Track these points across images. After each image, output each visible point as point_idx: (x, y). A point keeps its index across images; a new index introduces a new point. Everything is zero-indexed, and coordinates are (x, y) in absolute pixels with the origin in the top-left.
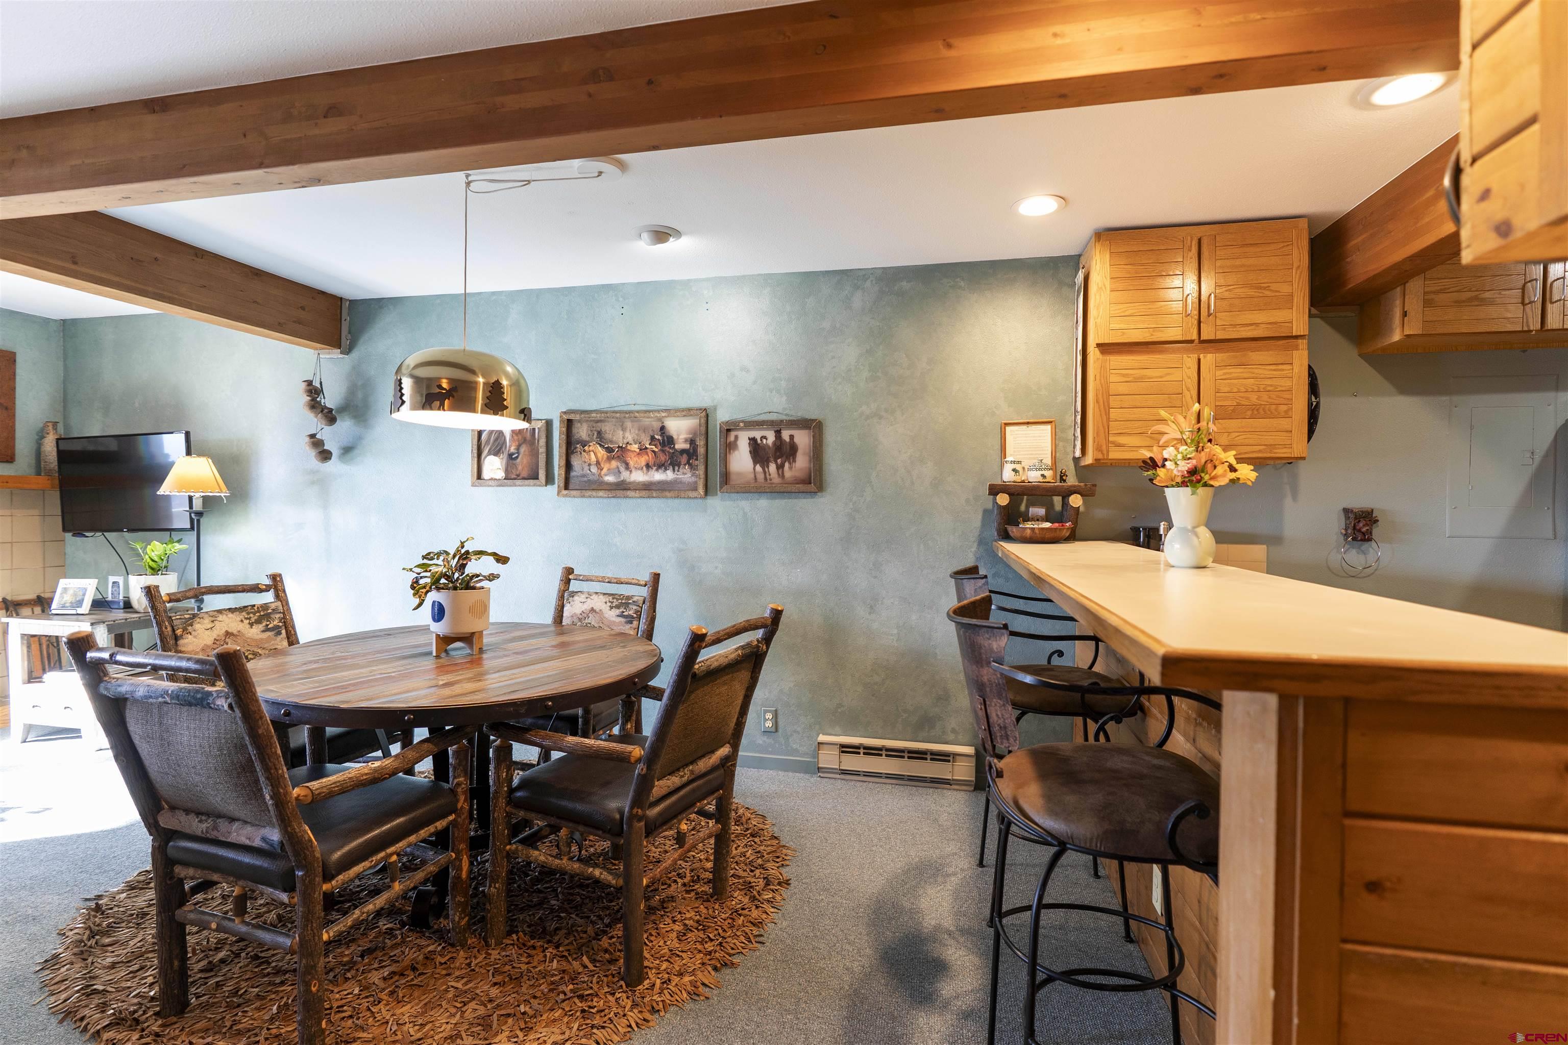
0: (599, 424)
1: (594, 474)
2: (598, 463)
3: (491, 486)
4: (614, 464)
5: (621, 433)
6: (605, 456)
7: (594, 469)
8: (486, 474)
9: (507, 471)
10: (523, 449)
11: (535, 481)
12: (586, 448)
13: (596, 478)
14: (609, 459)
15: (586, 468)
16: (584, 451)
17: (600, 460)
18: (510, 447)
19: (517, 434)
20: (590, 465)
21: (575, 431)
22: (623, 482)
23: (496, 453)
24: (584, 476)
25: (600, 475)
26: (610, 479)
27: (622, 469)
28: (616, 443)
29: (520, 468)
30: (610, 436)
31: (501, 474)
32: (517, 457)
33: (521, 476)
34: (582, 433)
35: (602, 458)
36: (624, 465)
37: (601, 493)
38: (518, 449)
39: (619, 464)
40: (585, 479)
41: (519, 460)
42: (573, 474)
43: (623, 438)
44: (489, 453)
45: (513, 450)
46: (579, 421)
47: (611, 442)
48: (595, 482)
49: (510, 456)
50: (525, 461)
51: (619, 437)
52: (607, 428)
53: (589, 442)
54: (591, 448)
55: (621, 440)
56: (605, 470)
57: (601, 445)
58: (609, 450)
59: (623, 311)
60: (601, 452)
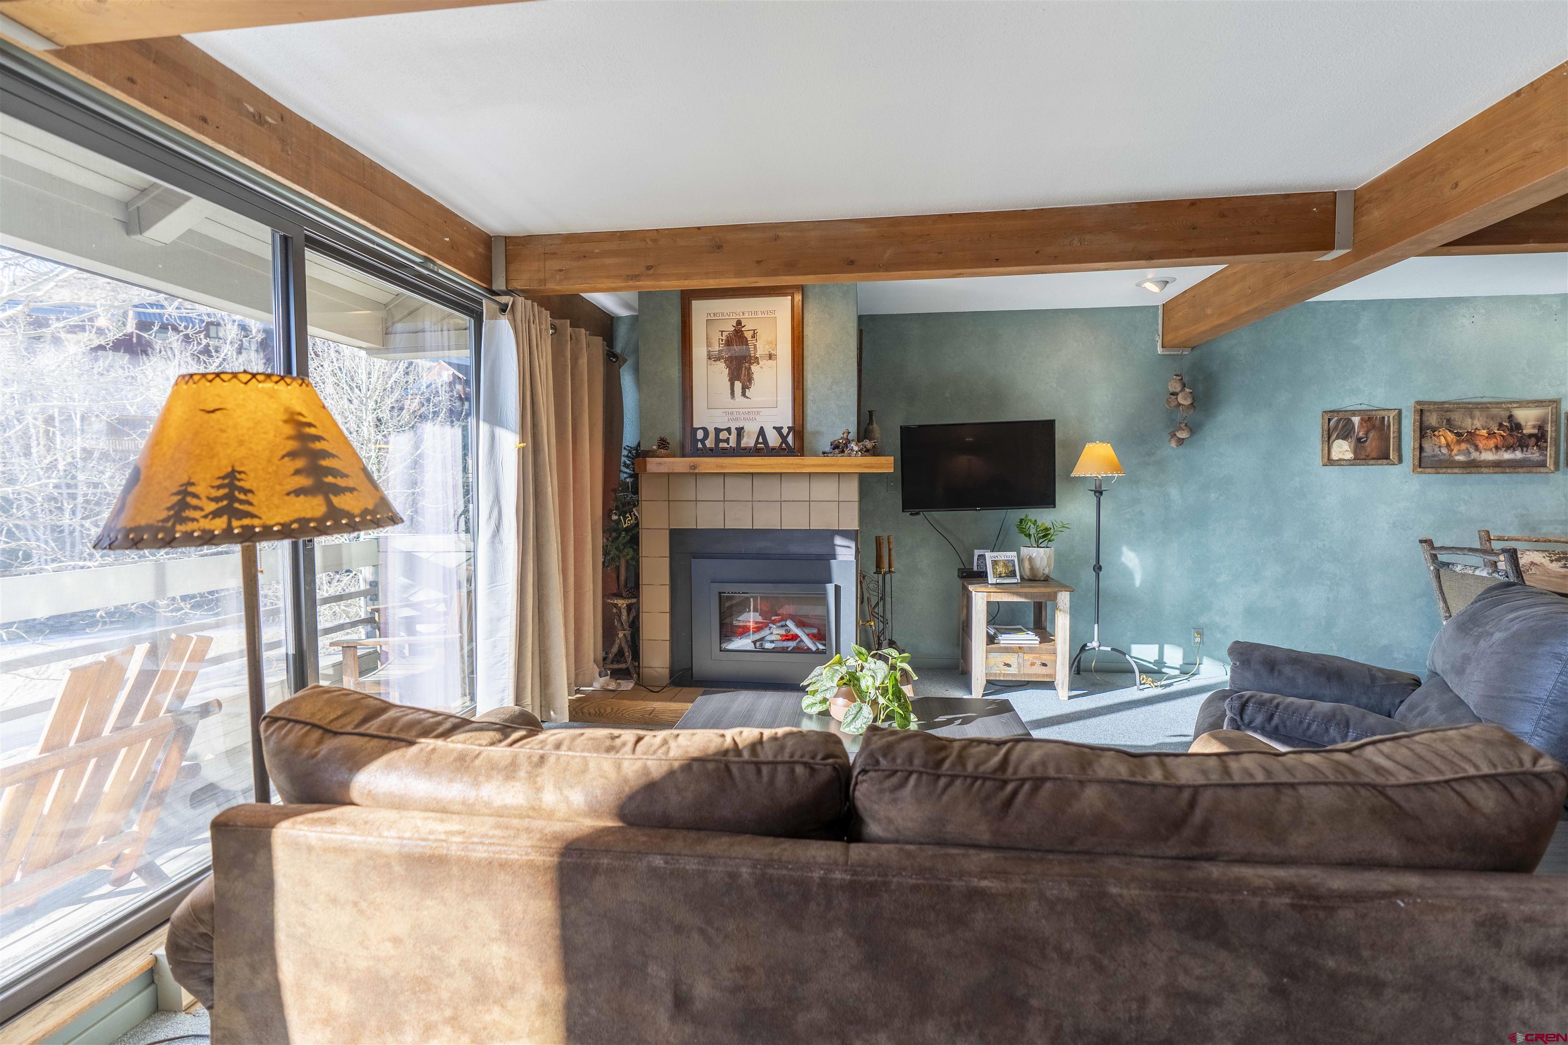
0: (1448, 413)
1: (1444, 455)
2: (1448, 445)
3: (1342, 465)
4: (1464, 446)
5: (1470, 420)
6: (1455, 440)
7: (1444, 451)
8: (1335, 456)
9: (1355, 453)
10: (1371, 435)
11: (1388, 461)
12: (1436, 433)
13: (1447, 457)
14: (1459, 442)
15: (1437, 450)
16: (1434, 435)
17: (1450, 443)
18: (1358, 432)
19: (1366, 422)
20: (1440, 447)
21: (1424, 419)
22: (1474, 461)
23: (1345, 438)
24: (1434, 456)
25: (1450, 455)
26: (1460, 458)
27: (1472, 450)
28: (1465, 429)
29: (1369, 450)
30: (1459, 423)
31: (1350, 456)
32: (1366, 441)
33: (1370, 457)
34: (1431, 421)
35: (1452, 442)
36: (1473, 447)
37: (1456, 470)
38: (1367, 434)
39: (1468, 446)
40: (1437, 459)
41: (1367, 443)
42: (1424, 454)
43: (1472, 424)
44: (1337, 438)
45: (1361, 434)
46: (1429, 411)
47: (1460, 428)
48: (1446, 461)
49: (1359, 440)
50: (1374, 444)
51: (1468, 424)
52: (1456, 417)
53: (1438, 428)
54: (1440, 433)
55: (1470, 426)
56: (1455, 451)
57: (1450, 431)
58: (1459, 435)
59: (1473, 319)
60: (1451, 437)
